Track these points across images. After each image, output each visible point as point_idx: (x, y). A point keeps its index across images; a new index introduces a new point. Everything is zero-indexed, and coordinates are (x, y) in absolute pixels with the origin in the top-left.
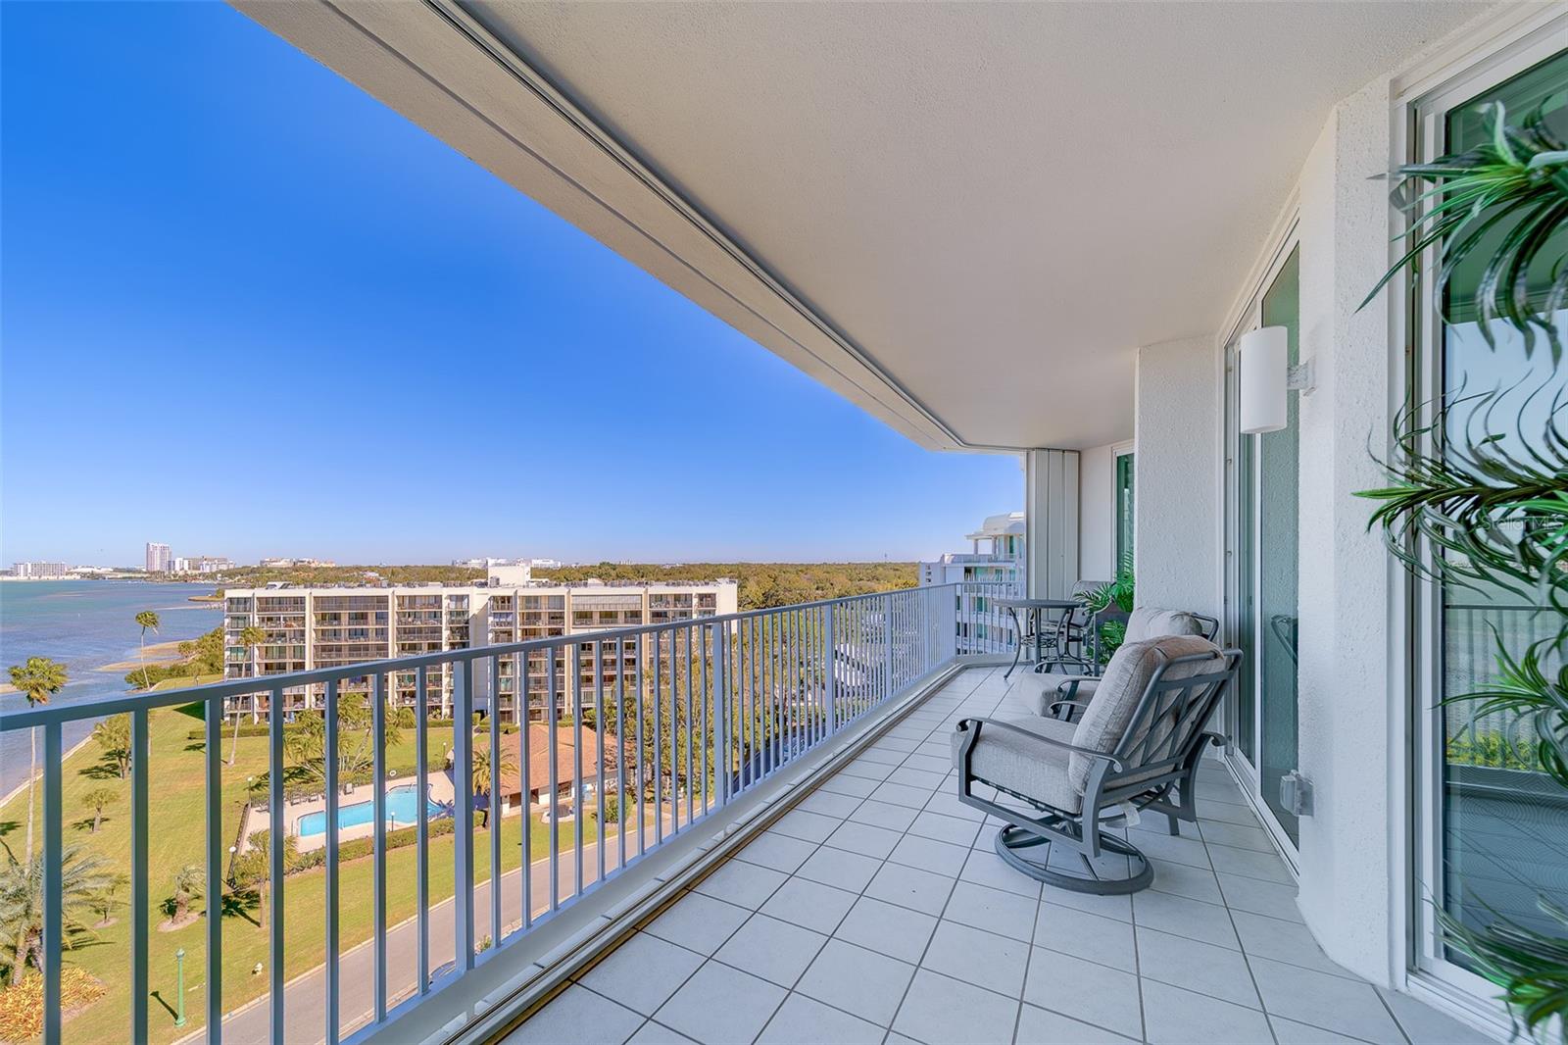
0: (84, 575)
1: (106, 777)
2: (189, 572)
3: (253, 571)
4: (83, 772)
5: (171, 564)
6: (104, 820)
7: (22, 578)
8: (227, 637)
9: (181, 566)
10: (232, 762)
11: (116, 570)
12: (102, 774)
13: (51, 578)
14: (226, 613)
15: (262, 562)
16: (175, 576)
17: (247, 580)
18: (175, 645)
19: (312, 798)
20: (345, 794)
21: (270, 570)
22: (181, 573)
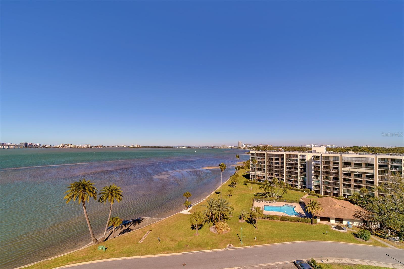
0: (230, 148)
1: (232, 187)
3: (256, 147)
4: (229, 185)
5: (242, 146)
6: (231, 195)
7: (222, 148)
8: (251, 161)
9: (244, 146)
10: (251, 189)
11: (234, 147)
12: (231, 186)
13: (226, 148)
14: (250, 156)
15: (258, 145)
17: (255, 149)
18: (242, 162)
19: (267, 202)
20: (274, 203)
21: (259, 147)
22: (244, 148)
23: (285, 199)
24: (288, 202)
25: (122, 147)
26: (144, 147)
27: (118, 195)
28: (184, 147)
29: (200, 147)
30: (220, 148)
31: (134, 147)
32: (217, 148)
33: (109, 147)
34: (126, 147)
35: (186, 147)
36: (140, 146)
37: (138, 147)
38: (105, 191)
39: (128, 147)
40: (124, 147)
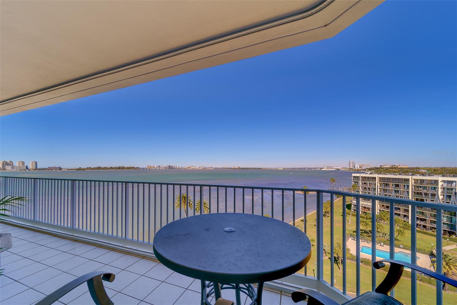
0: (336, 169)
2: (359, 169)
3: (377, 168)
5: (354, 166)
7: (325, 169)
9: (357, 167)
10: (350, 223)
11: (343, 168)
13: (330, 170)
14: (353, 180)
15: (381, 166)
16: (355, 170)
17: (375, 171)
19: (368, 242)
20: (380, 245)
21: (382, 168)
22: (357, 169)
23: (402, 245)
24: (405, 249)
25: (226, 168)
26: (243, 169)
27: (206, 208)
28: (280, 169)
29: (298, 168)
30: (322, 169)
31: (235, 169)
32: (319, 169)
33: (216, 168)
34: (229, 169)
35: (282, 169)
36: (239, 167)
37: (238, 168)
38: (198, 204)
39: (230, 168)
40: (227, 168)
